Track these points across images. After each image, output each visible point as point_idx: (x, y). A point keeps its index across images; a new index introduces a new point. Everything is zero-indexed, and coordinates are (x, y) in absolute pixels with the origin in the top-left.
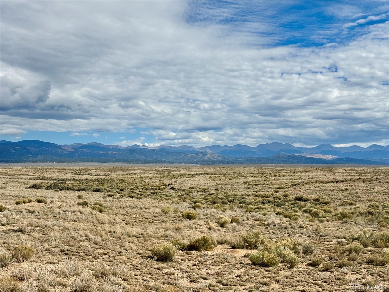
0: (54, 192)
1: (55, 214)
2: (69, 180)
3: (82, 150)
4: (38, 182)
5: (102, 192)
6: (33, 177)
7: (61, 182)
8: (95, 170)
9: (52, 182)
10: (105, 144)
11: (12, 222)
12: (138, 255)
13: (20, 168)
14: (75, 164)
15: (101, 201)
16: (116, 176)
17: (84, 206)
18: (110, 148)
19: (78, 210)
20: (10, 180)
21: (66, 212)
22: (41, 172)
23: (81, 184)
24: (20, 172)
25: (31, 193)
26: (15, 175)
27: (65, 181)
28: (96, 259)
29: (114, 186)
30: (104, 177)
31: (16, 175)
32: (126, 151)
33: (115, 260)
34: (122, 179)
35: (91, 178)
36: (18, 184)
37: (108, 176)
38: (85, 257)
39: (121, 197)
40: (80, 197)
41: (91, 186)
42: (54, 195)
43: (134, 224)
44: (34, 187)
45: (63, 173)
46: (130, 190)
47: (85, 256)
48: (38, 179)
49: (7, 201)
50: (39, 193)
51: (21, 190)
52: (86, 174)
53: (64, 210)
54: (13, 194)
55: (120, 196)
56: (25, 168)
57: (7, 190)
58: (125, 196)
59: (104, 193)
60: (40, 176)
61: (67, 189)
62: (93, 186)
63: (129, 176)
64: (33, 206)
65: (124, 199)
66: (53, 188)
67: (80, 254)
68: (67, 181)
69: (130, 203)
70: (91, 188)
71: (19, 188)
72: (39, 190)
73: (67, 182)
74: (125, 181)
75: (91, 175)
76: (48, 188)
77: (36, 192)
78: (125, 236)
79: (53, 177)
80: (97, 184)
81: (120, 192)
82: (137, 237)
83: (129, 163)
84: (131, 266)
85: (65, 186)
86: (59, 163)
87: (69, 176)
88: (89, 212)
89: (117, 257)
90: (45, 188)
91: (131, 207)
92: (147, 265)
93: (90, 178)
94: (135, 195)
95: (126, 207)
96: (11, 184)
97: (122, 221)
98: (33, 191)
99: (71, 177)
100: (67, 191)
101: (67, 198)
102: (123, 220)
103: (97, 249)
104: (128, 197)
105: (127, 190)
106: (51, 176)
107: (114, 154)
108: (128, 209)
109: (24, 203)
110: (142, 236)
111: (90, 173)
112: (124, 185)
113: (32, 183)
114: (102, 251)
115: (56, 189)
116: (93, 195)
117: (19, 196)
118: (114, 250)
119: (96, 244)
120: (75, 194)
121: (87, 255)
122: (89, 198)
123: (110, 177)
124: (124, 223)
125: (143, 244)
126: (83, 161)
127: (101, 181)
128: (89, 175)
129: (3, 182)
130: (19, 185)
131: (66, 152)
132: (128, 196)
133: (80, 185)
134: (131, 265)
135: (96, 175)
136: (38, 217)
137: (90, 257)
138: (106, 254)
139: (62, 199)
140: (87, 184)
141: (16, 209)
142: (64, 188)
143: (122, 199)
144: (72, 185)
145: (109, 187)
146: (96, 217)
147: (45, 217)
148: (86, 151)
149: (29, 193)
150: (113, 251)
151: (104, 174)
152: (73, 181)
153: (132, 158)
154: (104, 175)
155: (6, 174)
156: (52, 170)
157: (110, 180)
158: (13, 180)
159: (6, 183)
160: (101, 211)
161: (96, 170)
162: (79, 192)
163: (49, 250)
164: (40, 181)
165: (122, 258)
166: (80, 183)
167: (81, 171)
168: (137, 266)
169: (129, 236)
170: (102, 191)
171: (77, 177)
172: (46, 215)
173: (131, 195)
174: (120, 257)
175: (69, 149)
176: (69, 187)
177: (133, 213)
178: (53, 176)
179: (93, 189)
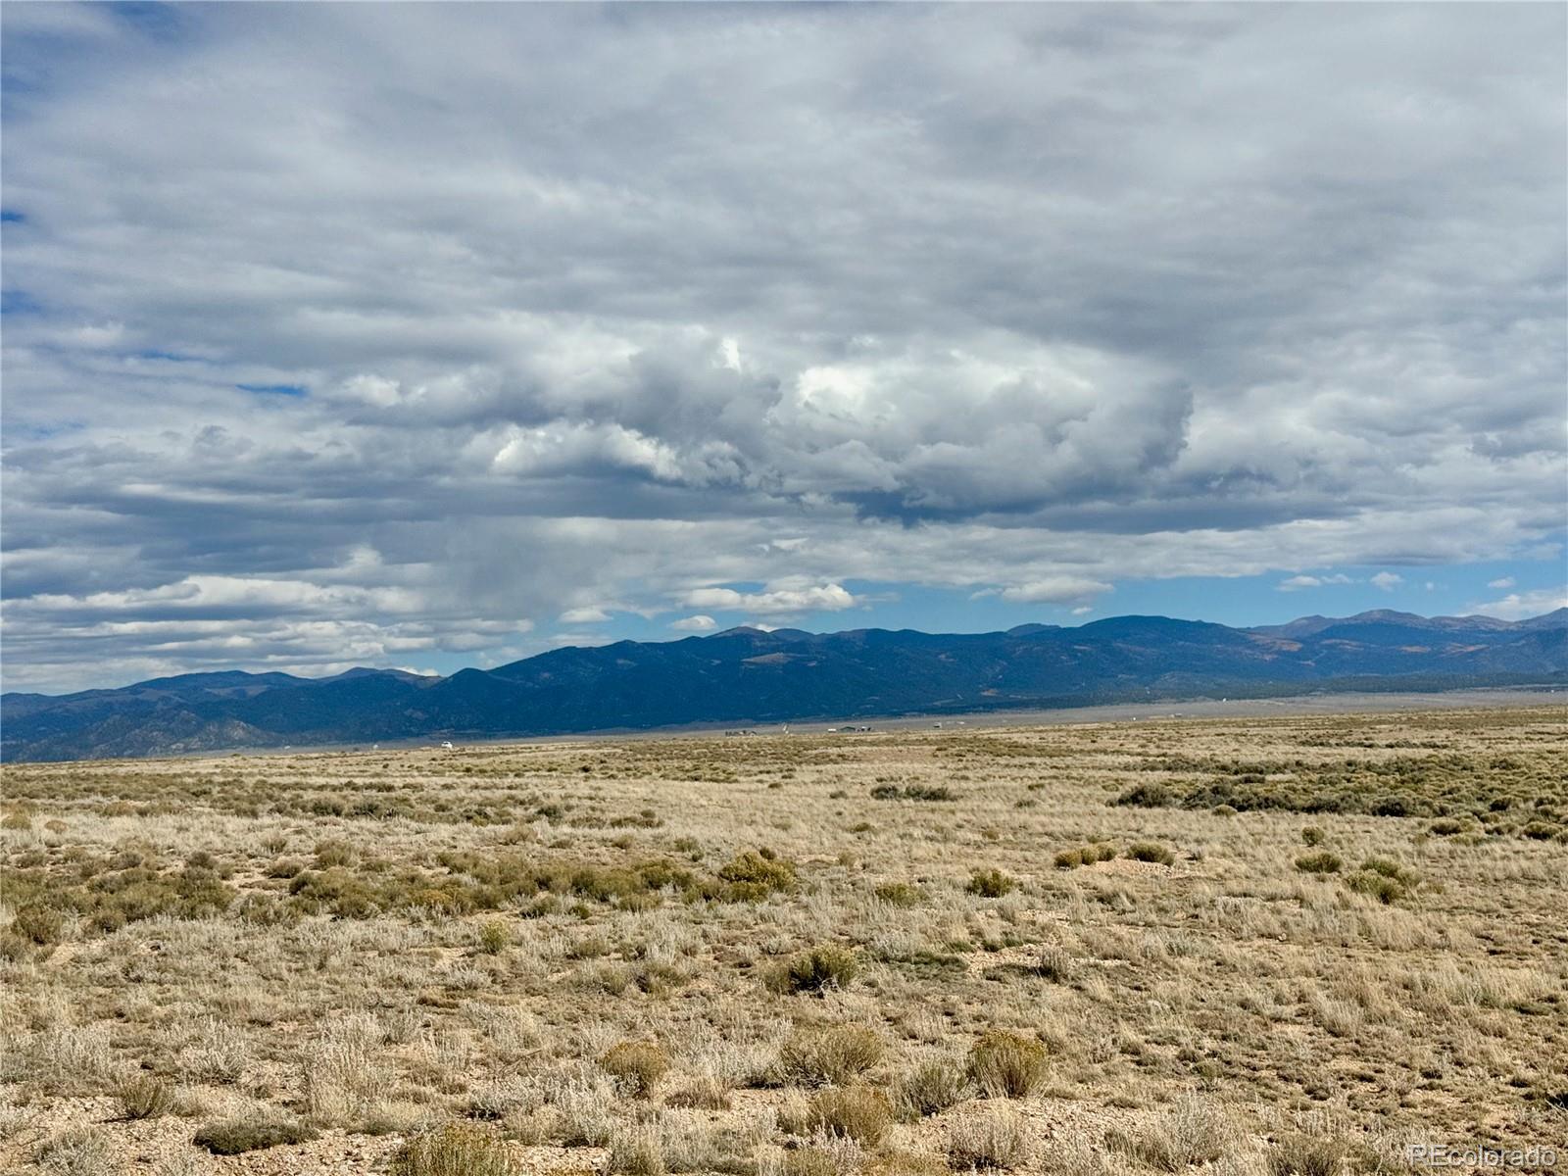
0: (1214, 817)
1: (1196, 906)
2: (1279, 769)
3: (1331, 647)
4: (1155, 778)
5: (1412, 813)
6: (1140, 758)
7: (1245, 775)
8: (1390, 723)
9: (1209, 777)
10: (1428, 617)
11: (1022, 934)
12: (1512, 1089)
13: (1095, 726)
14: (1306, 702)
15: (1401, 853)
16: (1481, 748)
17: (1324, 874)
18: (1448, 630)
19: (1289, 892)
20: (1053, 772)
21: (1237, 901)
22: (1169, 739)
23: (1324, 783)
24: (1094, 742)
25: (1122, 824)
26: (1075, 752)
27: (1261, 772)
28: (1323, 1099)
29: (1464, 792)
30: (1425, 752)
31: (1078, 756)
32: (1522, 638)
33: (1402, 1105)
34: (1505, 761)
35: (1369, 758)
36: (1082, 790)
37: (1445, 747)
38: (1276, 1089)
39: (1495, 834)
40: (1311, 837)
41: (1368, 790)
42: (1211, 831)
43: (1526, 954)
44: (1139, 798)
45: (1256, 740)
46: (1537, 805)
47: (1281, 1084)
48: (1159, 769)
49: (1029, 855)
50: (1151, 823)
51: (1087, 811)
52: (1347, 744)
53: (1237, 889)
54: (1056, 829)
55: (1488, 832)
56: (1113, 727)
57: (1037, 813)
58: (1511, 830)
59: (1418, 819)
60: (1164, 755)
61: (1267, 804)
62: (1373, 791)
63: (1536, 745)
64: (1120, 873)
65: (1505, 846)
66: (1211, 802)
67: (1257, 1074)
68: (1268, 773)
69: (1525, 864)
70: (1363, 799)
71: (1082, 805)
72: (1156, 810)
73: (1269, 778)
74: (1519, 767)
75: (1370, 746)
76: (1192, 802)
77: (1142, 817)
78: (1474, 1007)
79: (1216, 758)
80: (1392, 782)
81: (1489, 814)
82: (1522, 1010)
83: (1541, 690)
84: (1469, 1136)
85: (1256, 794)
86: (1243, 701)
87: (1281, 753)
88: (1336, 901)
89: (1417, 1096)
90: (1180, 802)
91: (1530, 880)
92: (1542, 1135)
93: (1366, 760)
94: (1554, 826)
95: (1508, 878)
96: (1057, 788)
97: (1475, 941)
98: (1134, 816)
99: (1289, 756)
100: (1263, 813)
101: (1258, 842)
102: (1482, 937)
103: (1334, 1055)
104: (1524, 837)
105: (1522, 805)
106: (1208, 754)
107: (1471, 652)
108: (1517, 886)
109: (1086, 861)
110: (1554, 1005)
111: (1366, 739)
112: (1510, 783)
113: (1136, 784)
114: (1355, 1066)
115: (1222, 806)
116: (1372, 829)
117: (1075, 837)
118: (1407, 1062)
119: (1336, 1035)
120: (1295, 826)
121: (1286, 1079)
122: (1350, 841)
123: (1453, 752)
124: (1485, 948)
125: (1548, 1039)
126: (1338, 689)
127: (1412, 771)
128: (1361, 745)
129: (1030, 783)
130: (1086, 791)
131: (1268, 658)
132: (1526, 833)
133: (1320, 789)
134: (1468, 1130)
135: (1391, 746)
136: (1129, 917)
137: (1299, 1087)
138: (1371, 1080)
139: (1240, 846)
140: (1351, 785)
141: (1049, 888)
142: (1255, 801)
143: (1496, 846)
144: (1289, 788)
145: (1444, 794)
146: (1363, 922)
147: (1153, 917)
148: (1350, 646)
149: (1116, 825)
150: (1405, 1066)
151: (1425, 741)
152: (1293, 772)
153: (1553, 669)
154: (1425, 745)
155: (1041, 751)
156: (1213, 731)
157: (1451, 766)
158: (1066, 773)
159: (1037, 786)
160: (1386, 897)
161: (1394, 722)
162: (1312, 817)
163: (1136, 1053)
164: (1166, 775)
165: (1438, 1100)
166: (1321, 778)
167: (1331, 732)
168: (1494, 1138)
169: (1487, 1003)
170: (1410, 809)
171: (1312, 755)
172: (1162, 910)
173: (1540, 828)
174: (1431, 1095)
175: (1278, 642)
176: (1274, 797)
177: (1531, 906)
178: (1217, 752)
179: (1371, 804)
